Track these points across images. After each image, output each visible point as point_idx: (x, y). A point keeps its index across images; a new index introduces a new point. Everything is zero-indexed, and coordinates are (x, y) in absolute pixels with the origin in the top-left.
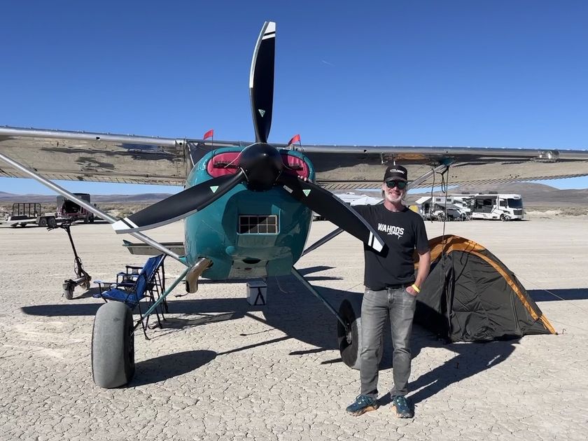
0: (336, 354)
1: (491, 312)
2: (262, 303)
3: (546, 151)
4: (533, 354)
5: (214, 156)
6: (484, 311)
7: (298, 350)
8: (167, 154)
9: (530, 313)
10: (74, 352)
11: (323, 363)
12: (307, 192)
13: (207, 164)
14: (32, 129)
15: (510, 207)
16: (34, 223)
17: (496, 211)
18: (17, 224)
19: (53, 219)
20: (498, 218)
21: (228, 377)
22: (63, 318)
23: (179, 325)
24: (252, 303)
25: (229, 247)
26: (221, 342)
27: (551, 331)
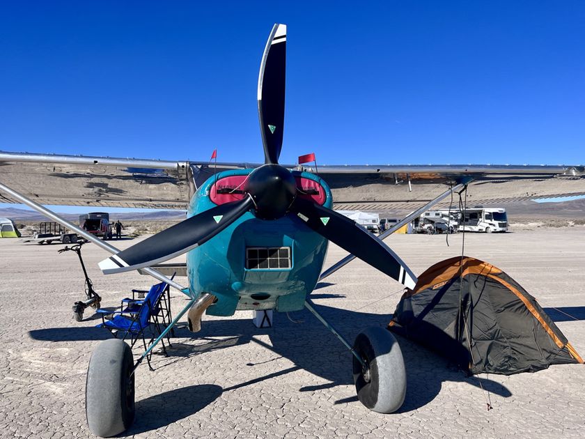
0: (351, 390)
1: (512, 340)
2: (268, 325)
3: (570, 168)
4: (567, 390)
5: (218, 180)
6: (505, 340)
7: (309, 385)
8: (171, 178)
9: (554, 340)
10: (74, 386)
11: (337, 402)
12: (325, 220)
13: (209, 189)
14: (27, 154)
15: (495, 220)
16: (59, 240)
17: (481, 224)
18: (44, 241)
19: (75, 236)
20: (484, 230)
21: (235, 422)
22: (70, 343)
23: (184, 352)
24: (258, 325)
25: (235, 283)
26: (228, 374)
27: (579, 360)
